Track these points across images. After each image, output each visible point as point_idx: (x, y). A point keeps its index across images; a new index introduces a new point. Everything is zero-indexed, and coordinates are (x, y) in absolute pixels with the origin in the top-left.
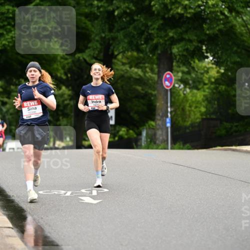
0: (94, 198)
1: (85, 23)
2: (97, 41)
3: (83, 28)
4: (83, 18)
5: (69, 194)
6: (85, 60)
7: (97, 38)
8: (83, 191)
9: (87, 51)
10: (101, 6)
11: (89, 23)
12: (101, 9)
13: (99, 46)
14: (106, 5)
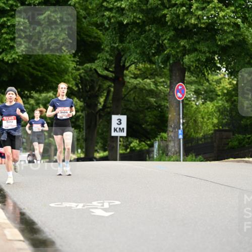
0: (106, 210)
1: (97, 33)
2: (107, 52)
3: (95, 37)
4: (95, 28)
5: (80, 206)
6: (95, 69)
7: (107, 49)
8: (95, 203)
9: (96, 62)
10: (113, 17)
11: (100, 33)
12: (112, 21)
13: (108, 56)
14: (117, 15)
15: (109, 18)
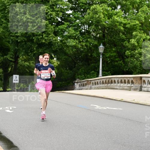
0: (10, 110)
1: (8, 45)
2: (12, 51)
3: (7, 46)
4: (7, 43)
6: (7, 58)
7: (12, 50)
8: (7, 108)
9: (8, 55)
10: (14, 39)
11: (9, 44)
12: (13, 40)
13: (13, 53)
14: (15, 38)
15: (12, 40)
